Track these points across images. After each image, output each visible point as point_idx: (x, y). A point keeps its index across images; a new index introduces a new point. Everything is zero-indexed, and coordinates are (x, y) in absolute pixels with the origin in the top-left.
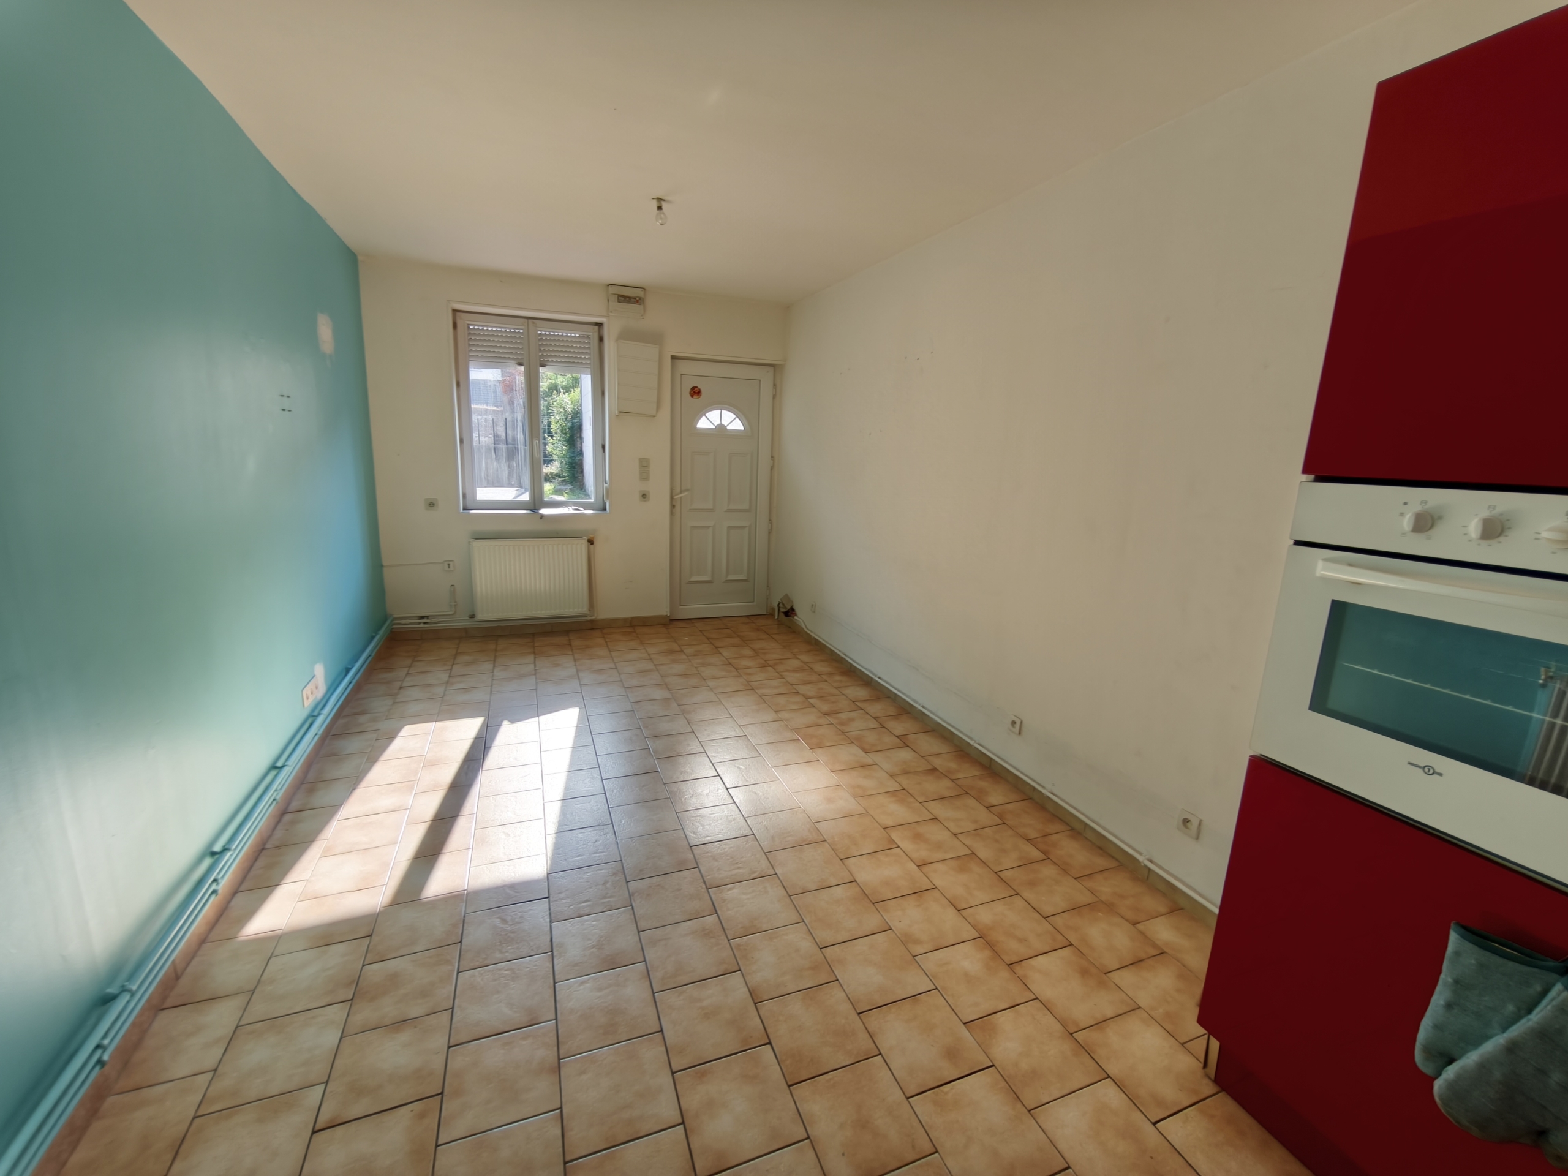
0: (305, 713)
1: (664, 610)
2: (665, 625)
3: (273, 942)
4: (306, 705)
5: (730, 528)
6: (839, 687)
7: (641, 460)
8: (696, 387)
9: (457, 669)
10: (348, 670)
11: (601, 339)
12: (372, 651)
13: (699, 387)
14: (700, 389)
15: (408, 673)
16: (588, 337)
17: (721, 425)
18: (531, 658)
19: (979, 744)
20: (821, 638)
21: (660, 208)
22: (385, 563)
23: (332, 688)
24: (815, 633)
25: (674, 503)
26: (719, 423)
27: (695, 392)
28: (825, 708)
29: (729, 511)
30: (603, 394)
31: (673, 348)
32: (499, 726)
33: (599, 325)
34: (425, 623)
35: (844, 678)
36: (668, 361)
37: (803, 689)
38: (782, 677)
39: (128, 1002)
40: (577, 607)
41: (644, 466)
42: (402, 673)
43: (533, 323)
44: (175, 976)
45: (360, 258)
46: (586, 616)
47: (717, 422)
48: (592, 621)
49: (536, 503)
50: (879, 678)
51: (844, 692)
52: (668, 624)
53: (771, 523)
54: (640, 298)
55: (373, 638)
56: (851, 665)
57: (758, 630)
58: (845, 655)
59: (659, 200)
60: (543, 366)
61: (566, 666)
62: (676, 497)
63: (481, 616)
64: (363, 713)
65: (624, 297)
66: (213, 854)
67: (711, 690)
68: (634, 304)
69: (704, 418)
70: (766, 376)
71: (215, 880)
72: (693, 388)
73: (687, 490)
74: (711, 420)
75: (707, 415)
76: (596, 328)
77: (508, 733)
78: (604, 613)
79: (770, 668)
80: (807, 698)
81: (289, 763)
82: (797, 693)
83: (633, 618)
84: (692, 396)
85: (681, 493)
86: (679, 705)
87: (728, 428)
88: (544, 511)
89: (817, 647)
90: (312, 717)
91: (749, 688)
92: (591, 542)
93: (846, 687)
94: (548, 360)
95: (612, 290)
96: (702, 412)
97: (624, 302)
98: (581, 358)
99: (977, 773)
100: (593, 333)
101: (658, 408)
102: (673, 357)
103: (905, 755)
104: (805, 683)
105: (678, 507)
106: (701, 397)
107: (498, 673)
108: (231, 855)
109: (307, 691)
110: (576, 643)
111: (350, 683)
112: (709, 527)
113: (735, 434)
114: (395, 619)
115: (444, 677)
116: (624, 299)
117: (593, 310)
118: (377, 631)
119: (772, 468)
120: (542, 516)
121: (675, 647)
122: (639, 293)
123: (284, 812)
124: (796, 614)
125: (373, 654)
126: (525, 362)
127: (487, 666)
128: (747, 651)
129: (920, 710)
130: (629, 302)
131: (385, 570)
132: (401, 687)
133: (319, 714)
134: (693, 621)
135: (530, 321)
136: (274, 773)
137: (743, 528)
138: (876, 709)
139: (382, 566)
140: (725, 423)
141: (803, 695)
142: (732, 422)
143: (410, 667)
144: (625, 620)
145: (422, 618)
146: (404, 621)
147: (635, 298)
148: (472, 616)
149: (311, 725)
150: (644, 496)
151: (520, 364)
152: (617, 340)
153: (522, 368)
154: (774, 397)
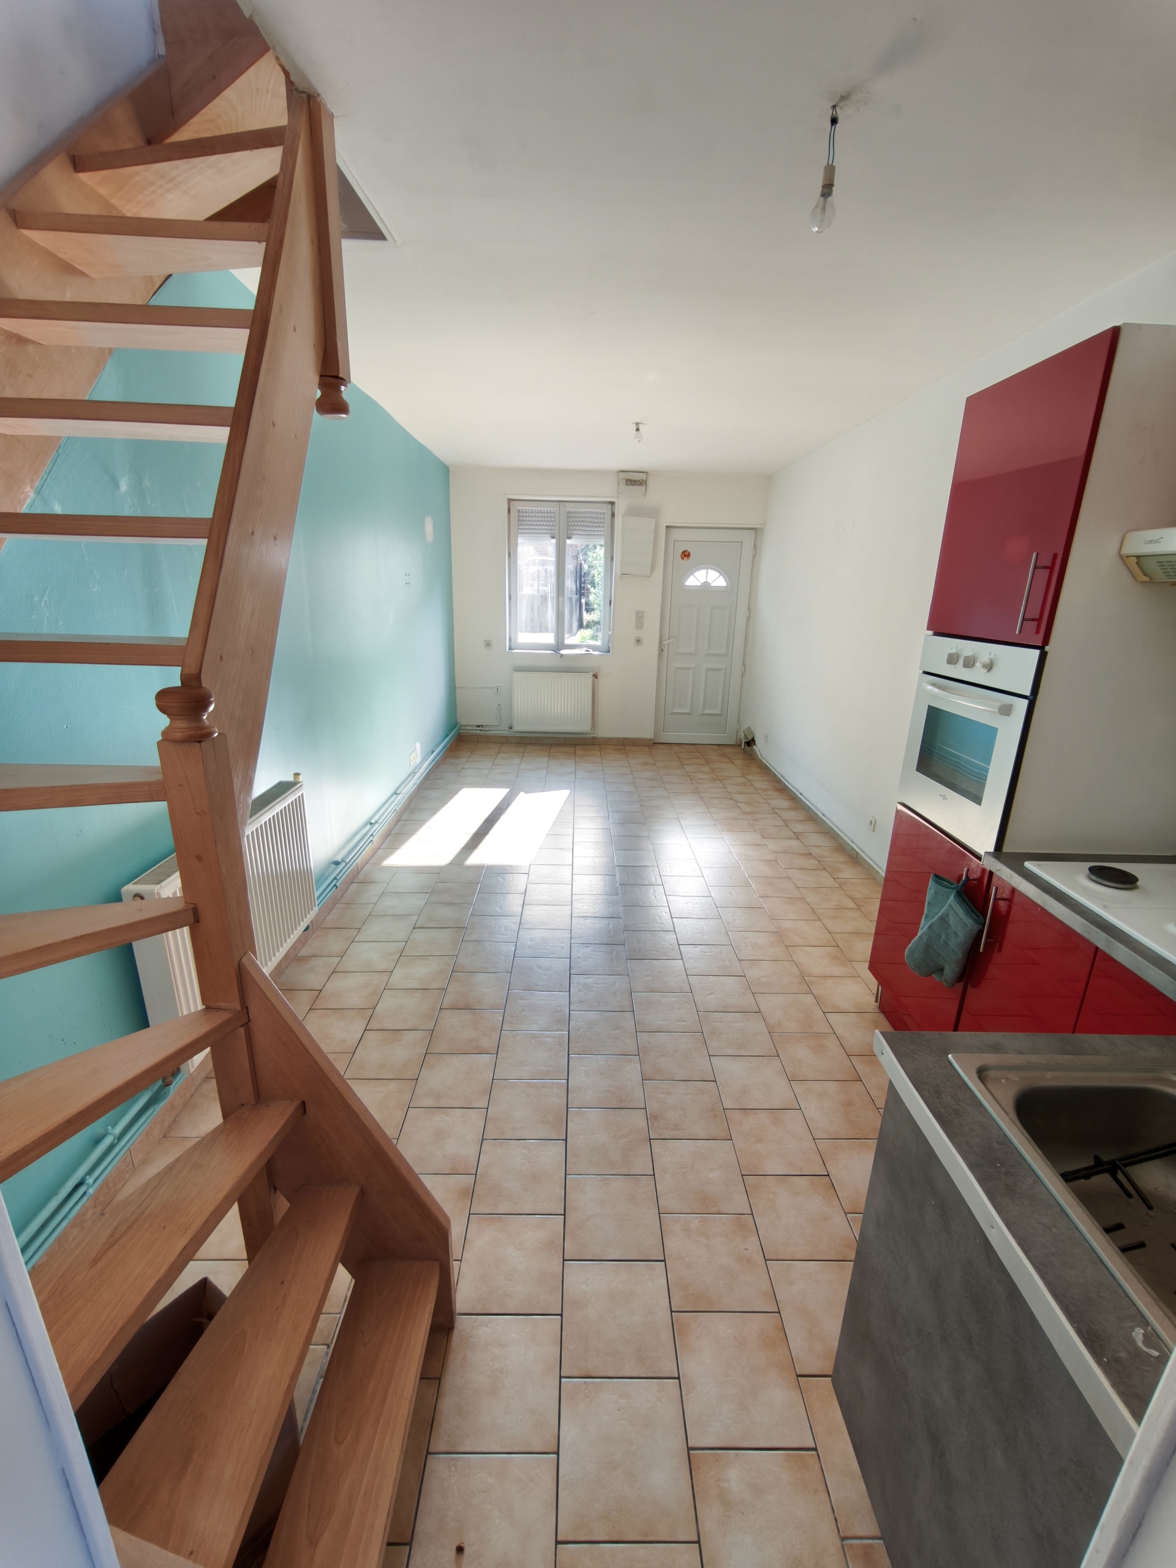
0: (411, 769)
1: (648, 734)
2: (648, 746)
3: (396, 870)
4: (412, 763)
5: (708, 670)
6: (768, 799)
7: (637, 612)
8: (687, 551)
9: (497, 761)
10: (433, 752)
11: (613, 515)
12: (447, 743)
13: (689, 550)
14: (689, 553)
15: (467, 761)
16: (604, 513)
17: (706, 582)
18: (547, 758)
19: (852, 841)
20: (769, 763)
21: (638, 430)
22: (457, 686)
23: (424, 760)
24: (765, 760)
25: (663, 648)
26: (705, 581)
27: (686, 555)
28: (748, 809)
29: (708, 655)
30: (612, 559)
31: (667, 519)
32: (517, 794)
33: (612, 503)
34: (480, 730)
35: (776, 794)
36: (663, 530)
37: (737, 797)
38: (725, 787)
39: (344, 867)
40: (581, 726)
41: (640, 617)
42: (464, 760)
43: (563, 505)
44: (358, 871)
45: (450, 469)
46: (589, 734)
47: (703, 580)
48: (594, 738)
49: (560, 645)
50: (801, 794)
51: (769, 802)
52: (652, 745)
53: (745, 667)
54: (643, 481)
55: (448, 735)
56: (785, 785)
57: (723, 755)
58: (782, 777)
59: (637, 424)
60: (570, 538)
61: (569, 765)
62: (664, 643)
63: (516, 728)
64: (439, 779)
65: (631, 481)
66: (371, 824)
67: (666, 790)
68: (639, 485)
69: (692, 576)
70: (748, 538)
71: (372, 835)
72: (684, 552)
73: (674, 637)
74: (697, 578)
75: (695, 574)
76: (610, 506)
77: (523, 799)
78: (604, 732)
79: (719, 781)
80: (737, 802)
81: (403, 792)
82: (732, 798)
83: (624, 738)
84: (683, 559)
85: (669, 639)
86: (638, 796)
87: (712, 585)
88: (563, 652)
89: (765, 770)
90: (414, 773)
91: (696, 791)
92: (595, 676)
93: (773, 799)
94: (574, 533)
95: (621, 474)
96: (690, 572)
97: (630, 485)
98: (594, 530)
99: (842, 859)
100: (606, 510)
101: (652, 571)
102: (668, 527)
103: (794, 843)
104: (740, 793)
105: (665, 651)
106: (690, 559)
107: (523, 766)
108: (379, 826)
109: (412, 757)
110: (579, 752)
111: (434, 760)
112: (691, 668)
113: (718, 591)
114: (461, 726)
115: (490, 765)
116: (630, 482)
117: (606, 491)
118: (452, 730)
119: (748, 619)
120: (562, 656)
121: (651, 761)
122: (642, 477)
123: (399, 820)
124: (755, 744)
125: (447, 746)
126: (556, 535)
127: (518, 761)
128: (706, 769)
129: (820, 817)
130: (634, 485)
131: (457, 690)
132: (463, 768)
133: (418, 772)
134: (672, 745)
135: (562, 503)
136: (395, 796)
137: (720, 670)
138: (790, 815)
139: (455, 687)
140: (710, 581)
141: (735, 800)
142: (715, 579)
143: (469, 757)
144: (618, 739)
145: (479, 726)
146: (467, 728)
147: (639, 481)
148: (511, 728)
149: (413, 777)
150: (638, 641)
151: (553, 537)
152: (623, 517)
153: (554, 541)
154: (754, 557)
